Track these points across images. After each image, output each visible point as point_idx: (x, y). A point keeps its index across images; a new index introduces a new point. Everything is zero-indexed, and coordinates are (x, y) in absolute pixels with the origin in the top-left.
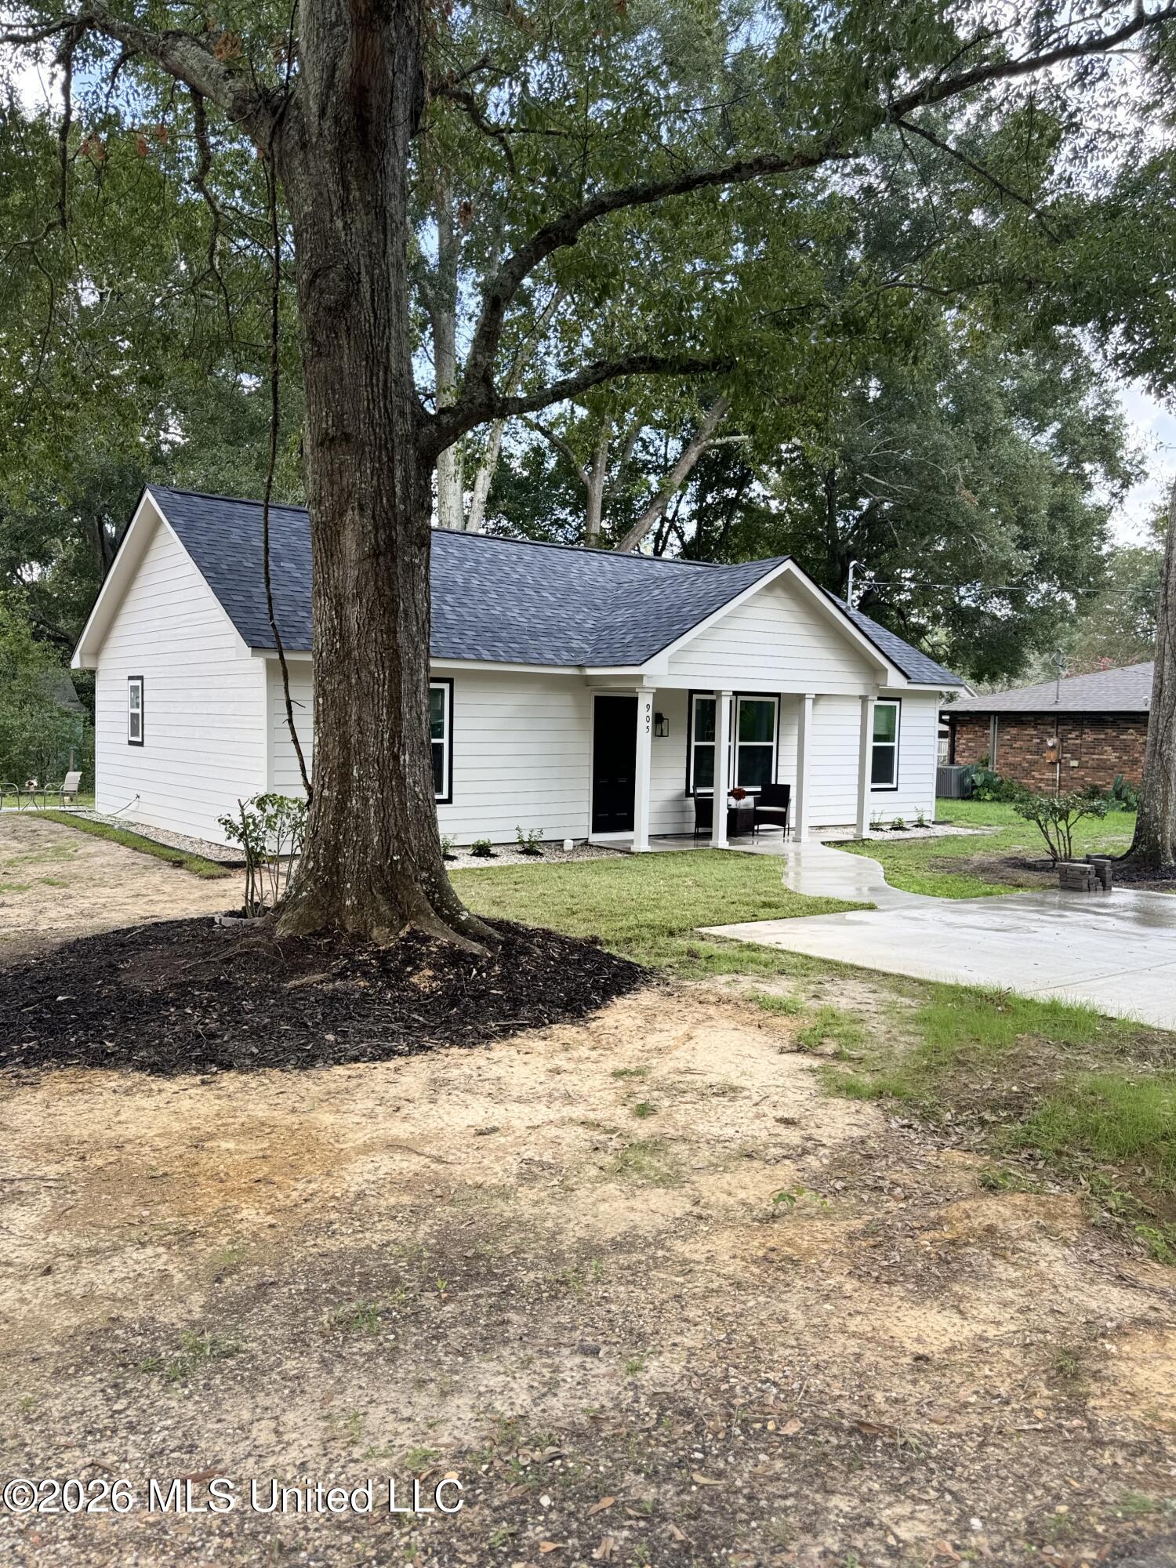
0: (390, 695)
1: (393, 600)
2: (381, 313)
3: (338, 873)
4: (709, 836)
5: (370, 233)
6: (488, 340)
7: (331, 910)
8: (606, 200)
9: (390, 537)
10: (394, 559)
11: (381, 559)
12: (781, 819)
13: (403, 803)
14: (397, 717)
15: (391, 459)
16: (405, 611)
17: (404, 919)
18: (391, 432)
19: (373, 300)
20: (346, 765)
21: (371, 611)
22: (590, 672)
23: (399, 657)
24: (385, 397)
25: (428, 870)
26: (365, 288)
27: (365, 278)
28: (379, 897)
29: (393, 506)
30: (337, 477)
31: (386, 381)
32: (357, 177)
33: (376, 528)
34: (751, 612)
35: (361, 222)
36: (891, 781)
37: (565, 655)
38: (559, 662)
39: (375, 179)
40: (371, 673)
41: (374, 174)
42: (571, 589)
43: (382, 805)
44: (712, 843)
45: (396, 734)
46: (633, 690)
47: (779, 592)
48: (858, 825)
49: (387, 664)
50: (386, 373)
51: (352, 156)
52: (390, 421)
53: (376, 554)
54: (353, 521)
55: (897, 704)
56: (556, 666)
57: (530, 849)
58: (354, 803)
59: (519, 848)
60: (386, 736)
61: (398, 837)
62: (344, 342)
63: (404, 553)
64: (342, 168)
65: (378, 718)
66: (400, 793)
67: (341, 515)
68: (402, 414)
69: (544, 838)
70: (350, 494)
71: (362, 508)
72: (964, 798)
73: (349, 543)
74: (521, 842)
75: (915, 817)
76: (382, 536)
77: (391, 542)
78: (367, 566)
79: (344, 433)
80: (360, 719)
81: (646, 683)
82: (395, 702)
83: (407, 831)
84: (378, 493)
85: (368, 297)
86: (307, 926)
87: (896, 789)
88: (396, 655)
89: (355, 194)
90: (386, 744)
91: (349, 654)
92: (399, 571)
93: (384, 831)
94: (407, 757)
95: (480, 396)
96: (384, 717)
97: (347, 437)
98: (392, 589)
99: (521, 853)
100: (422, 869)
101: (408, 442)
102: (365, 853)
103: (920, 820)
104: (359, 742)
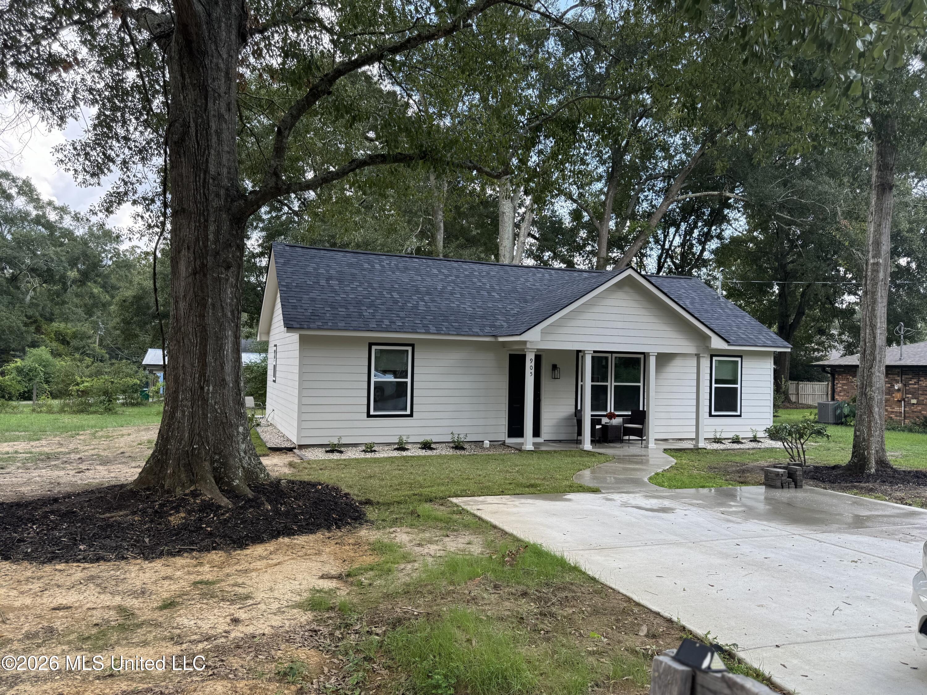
0: (200, 352)
1: (203, 298)
2: (203, 143)
3: (167, 454)
4: (579, 442)
5: (196, 100)
6: (277, 152)
7: (161, 475)
8: (341, 68)
9: (203, 263)
10: (205, 275)
11: (197, 276)
12: (640, 433)
13: (205, 416)
14: (204, 365)
15: (206, 221)
16: (213, 305)
17: (192, 482)
18: (207, 206)
19: (197, 136)
20: (176, 392)
21: (190, 305)
22: (501, 339)
23: (206, 330)
24: (204, 187)
25: (219, 454)
26: (193, 130)
27: (192, 124)
28: (182, 469)
29: (206, 246)
30: (178, 232)
31: (205, 179)
32: (188, 71)
33: (195, 259)
34: (608, 302)
35: (192, 94)
36: (736, 410)
37: (487, 329)
38: (481, 333)
39: (199, 71)
40: (190, 340)
41: (198, 69)
42: (515, 290)
43: (192, 415)
44: (581, 446)
45: (203, 374)
46: (523, 350)
47: (627, 289)
48: (697, 439)
49: (198, 334)
50: (205, 174)
51: (185, 61)
52: (207, 200)
53: (195, 273)
54: (184, 255)
55: (739, 359)
56: (479, 336)
57: (458, 446)
58: (179, 414)
59: (452, 445)
60: (197, 376)
61: (199, 434)
62: (183, 159)
63: (213, 272)
64: (182, 68)
65: (192, 365)
66: (203, 409)
67: (179, 252)
68: (218, 195)
69: (468, 439)
70: (184, 241)
71: (189, 248)
72: (837, 424)
73: (182, 267)
74: (454, 442)
75: (751, 435)
76: (198, 262)
77: (203, 266)
78: (190, 280)
79: (183, 208)
80: (183, 366)
81: (528, 346)
82: (203, 356)
83: (206, 430)
84: (197, 240)
85: (194, 134)
86: (144, 484)
87: (740, 416)
88: (204, 329)
89: (188, 80)
90: (196, 380)
91: (180, 328)
92: (209, 282)
93: (192, 432)
94: (211, 388)
95: (272, 182)
96: (196, 365)
97: (183, 210)
98: (203, 292)
99: (453, 448)
100: (215, 454)
101: (220, 210)
102: (181, 443)
103: (755, 437)
104: (183, 379)
